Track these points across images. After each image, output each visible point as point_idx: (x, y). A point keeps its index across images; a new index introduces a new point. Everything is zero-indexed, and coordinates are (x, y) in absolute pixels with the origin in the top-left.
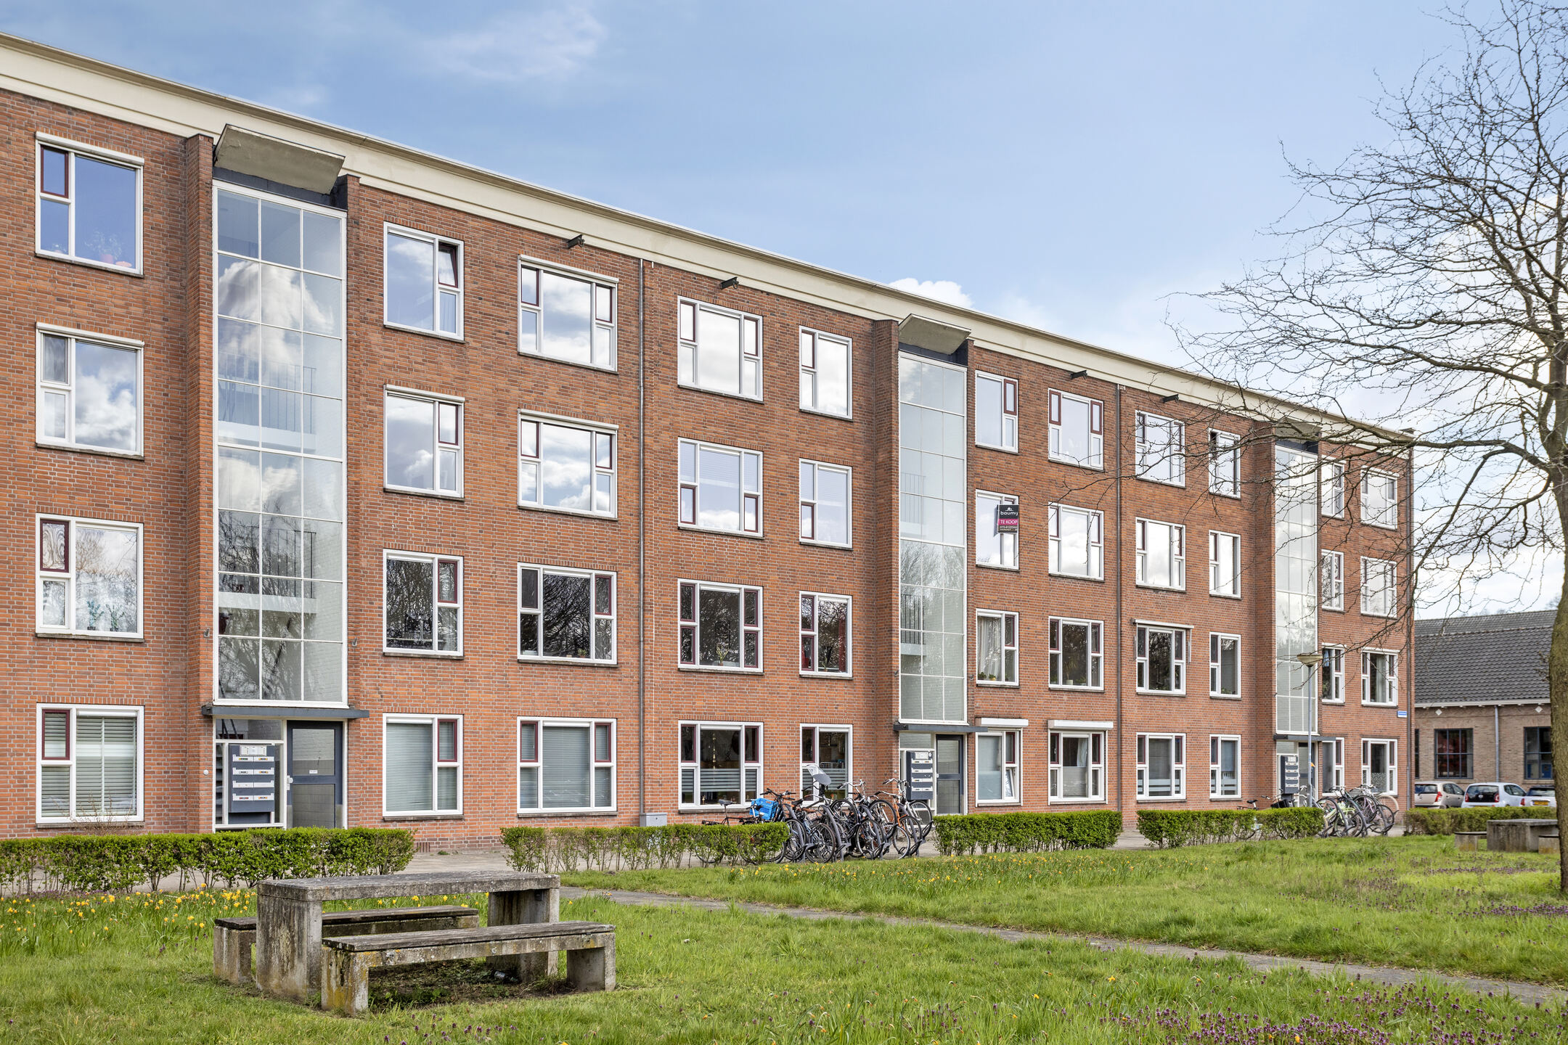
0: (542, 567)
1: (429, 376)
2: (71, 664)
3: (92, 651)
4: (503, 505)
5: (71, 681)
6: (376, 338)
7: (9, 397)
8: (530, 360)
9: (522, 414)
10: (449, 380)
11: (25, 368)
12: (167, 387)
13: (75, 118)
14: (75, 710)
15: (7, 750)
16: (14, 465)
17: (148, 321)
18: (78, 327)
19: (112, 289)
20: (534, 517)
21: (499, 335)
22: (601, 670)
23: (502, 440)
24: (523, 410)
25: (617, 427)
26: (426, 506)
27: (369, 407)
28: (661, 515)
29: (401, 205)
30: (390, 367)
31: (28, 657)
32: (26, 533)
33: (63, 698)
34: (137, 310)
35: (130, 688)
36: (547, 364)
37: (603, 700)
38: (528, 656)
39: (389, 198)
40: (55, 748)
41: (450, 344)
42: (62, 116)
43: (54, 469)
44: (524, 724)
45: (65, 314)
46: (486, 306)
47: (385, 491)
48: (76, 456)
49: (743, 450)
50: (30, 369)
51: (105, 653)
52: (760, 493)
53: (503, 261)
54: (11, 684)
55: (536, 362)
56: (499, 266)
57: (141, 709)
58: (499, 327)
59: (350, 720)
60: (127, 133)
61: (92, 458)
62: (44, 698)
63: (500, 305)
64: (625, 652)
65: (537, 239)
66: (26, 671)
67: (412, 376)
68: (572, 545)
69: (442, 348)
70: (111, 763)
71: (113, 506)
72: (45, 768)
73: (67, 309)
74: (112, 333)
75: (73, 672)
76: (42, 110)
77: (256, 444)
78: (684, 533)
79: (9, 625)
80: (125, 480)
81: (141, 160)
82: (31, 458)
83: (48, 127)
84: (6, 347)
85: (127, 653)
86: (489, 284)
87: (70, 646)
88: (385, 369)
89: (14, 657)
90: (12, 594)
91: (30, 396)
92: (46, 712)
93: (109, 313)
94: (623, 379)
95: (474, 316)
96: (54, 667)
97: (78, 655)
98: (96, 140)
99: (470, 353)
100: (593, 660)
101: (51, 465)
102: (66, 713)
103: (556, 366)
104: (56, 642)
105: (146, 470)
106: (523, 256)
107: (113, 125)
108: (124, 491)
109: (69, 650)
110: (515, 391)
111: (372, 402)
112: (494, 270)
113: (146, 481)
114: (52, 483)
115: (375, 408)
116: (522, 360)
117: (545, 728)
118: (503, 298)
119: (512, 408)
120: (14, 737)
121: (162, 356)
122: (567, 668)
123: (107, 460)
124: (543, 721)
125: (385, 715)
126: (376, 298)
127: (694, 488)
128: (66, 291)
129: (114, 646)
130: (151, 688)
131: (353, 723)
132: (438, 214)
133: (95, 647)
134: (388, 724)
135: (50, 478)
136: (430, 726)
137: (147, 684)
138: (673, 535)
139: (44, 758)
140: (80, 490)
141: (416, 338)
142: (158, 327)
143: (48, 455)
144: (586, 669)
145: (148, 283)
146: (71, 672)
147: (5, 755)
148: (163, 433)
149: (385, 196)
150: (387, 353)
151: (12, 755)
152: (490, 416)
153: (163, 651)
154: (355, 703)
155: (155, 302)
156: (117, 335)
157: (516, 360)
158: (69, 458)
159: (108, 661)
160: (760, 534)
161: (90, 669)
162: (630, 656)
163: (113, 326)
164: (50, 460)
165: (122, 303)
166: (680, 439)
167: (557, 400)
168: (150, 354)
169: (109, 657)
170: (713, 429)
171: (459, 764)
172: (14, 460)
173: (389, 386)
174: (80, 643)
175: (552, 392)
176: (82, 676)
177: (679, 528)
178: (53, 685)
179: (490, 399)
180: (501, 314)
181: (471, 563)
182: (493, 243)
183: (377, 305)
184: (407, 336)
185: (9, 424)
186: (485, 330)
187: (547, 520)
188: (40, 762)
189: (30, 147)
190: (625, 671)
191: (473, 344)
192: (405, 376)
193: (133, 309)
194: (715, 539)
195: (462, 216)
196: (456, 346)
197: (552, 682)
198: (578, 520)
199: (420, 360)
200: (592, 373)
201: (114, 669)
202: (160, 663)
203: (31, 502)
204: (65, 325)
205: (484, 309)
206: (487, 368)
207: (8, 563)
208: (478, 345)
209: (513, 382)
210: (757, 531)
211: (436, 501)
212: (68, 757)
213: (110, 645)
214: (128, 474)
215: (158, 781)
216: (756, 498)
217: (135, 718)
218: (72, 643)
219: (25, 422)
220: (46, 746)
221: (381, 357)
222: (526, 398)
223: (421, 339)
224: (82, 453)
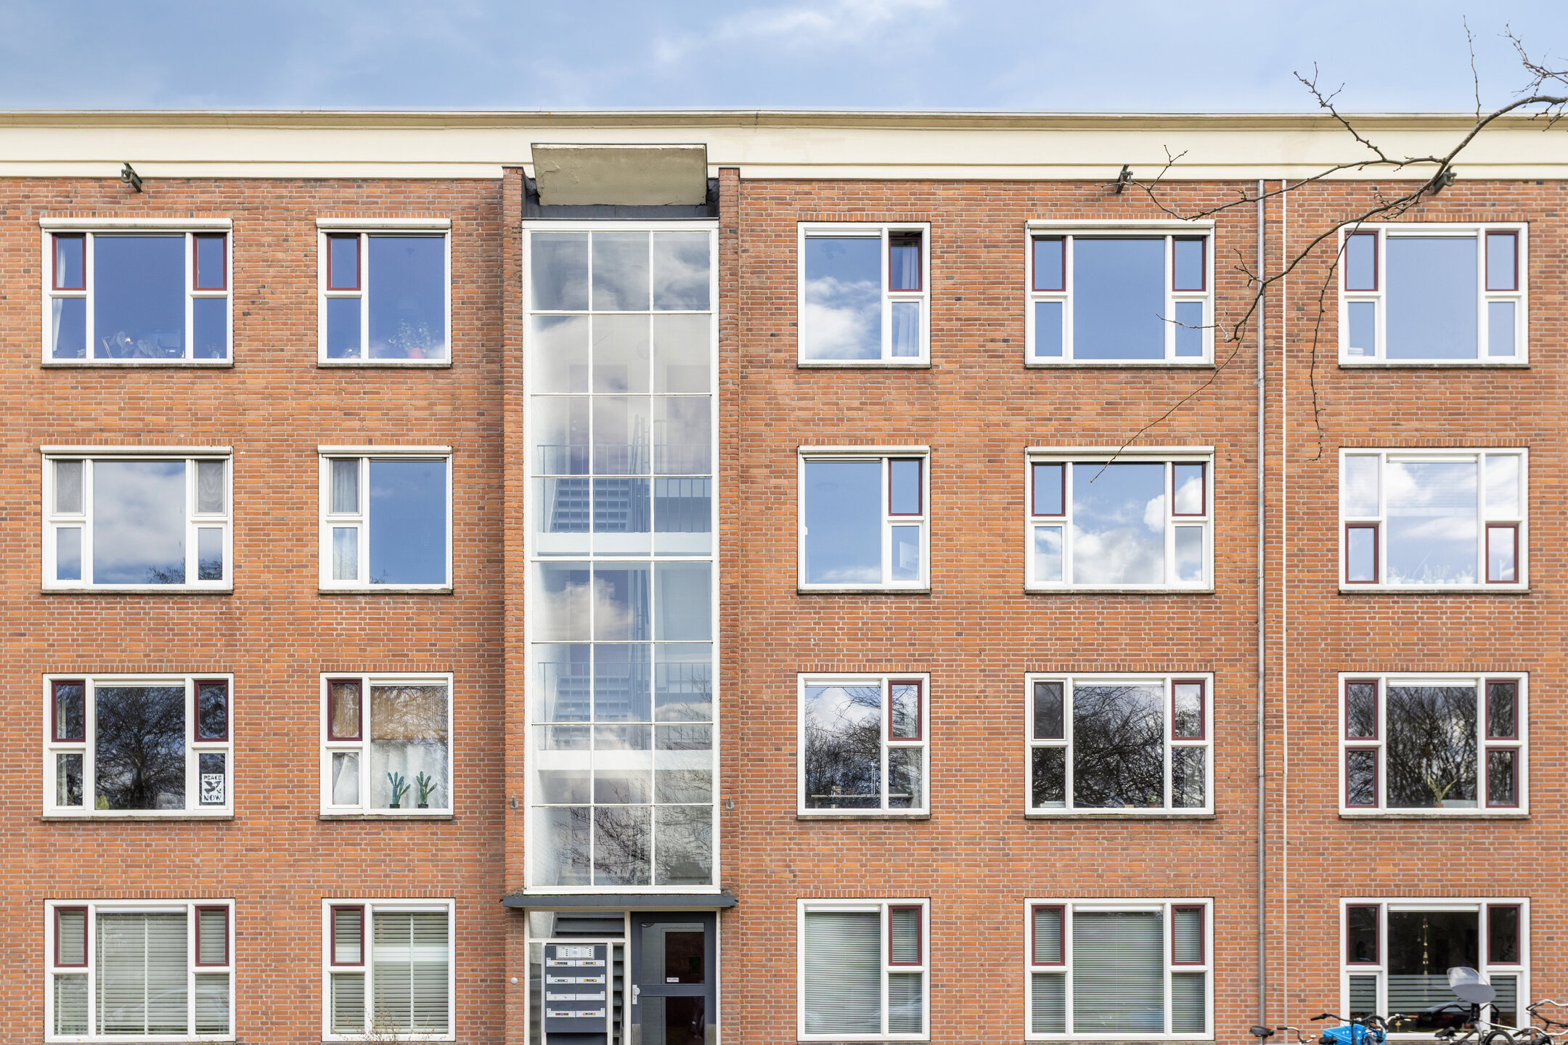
0: (1070, 676)
1: (870, 424)
2: (362, 850)
3: (389, 834)
4: (998, 592)
5: (362, 871)
6: (784, 385)
7: (288, 540)
8: (1046, 374)
9: (1031, 454)
10: (905, 425)
11: (306, 503)
12: (483, 498)
13: (366, 190)
14: (369, 905)
15: (286, 955)
16: (295, 619)
17: (458, 420)
18: (370, 442)
19: (411, 388)
20: (1055, 603)
21: (990, 346)
22: (1182, 825)
23: (996, 498)
24: (1031, 449)
25: (1211, 448)
26: (866, 607)
27: (773, 482)
28: (1305, 576)
29: (825, 193)
30: (806, 422)
31: (309, 845)
32: (307, 697)
33: (353, 892)
34: (443, 409)
35: (437, 876)
36: (1078, 374)
37: (1184, 870)
38: (1048, 809)
39: (806, 187)
40: (347, 952)
41: (906, 373)
42: (350, 193)
43: (342, 619)
44: (1037, 910)
45: (354, 430)
46: (967, 308)
47: (800, 594)
48: (368, 599)
49: (1483, 451)
50: (312, 503)
51: (405, 835)
52: (1523, 519)
53: (999, 236)
54: (291, 876)
55: (1058, 374)
56: (991, 246)
57: (452, 902)
58: (990, 335)
59: (723, 910)
60: (428, 192)
61: (387, 599)
62: (330, 892)
63: (993, 301)
64: (1230, 795)
65: (1058, 192)
66: (309, 860)
67: (844, 427)
68: (1125, 639)
69: (892, 381)
70: (422, 969)
71: (414, 655)
72: (335, 976)
73: (356, 424)
74: (413, 443)
75: (365, 860)
76: (325, 191)
77: (587, 554)
78: (1352, 599)
79: (288, 808)
80: (428, 620)
81: (446, 222)
82: (313, 608)
83: (332, 211)
84: (284, 482)
85: (432, 834)
86: (974, 275)
87: (361, 828)
88: (800, 426)
89: (295, 845)
90: (293, 771)
91: (312, 535)
92: (336, 909)
93: (408, 420)
94: (1224, 373)
95: (945, 325)
96: (341, 855)
97: (371, 839)
98: (392, 210)
99: (939, 381)
100: (1168, 809)
101: (337, 613)
102: (360, 909)
103: (1096, 373)
104: (344, 825)
105: (456, 606)
106: (1031, 222)
107: (414, 187)
108: (428, 635)
109: (359, 834)
110: (1019, 423)
111: (779, 474)
112: (983, 254)
113: (456, 619)
114: (337, 635)
115: (783, 482)
116: (1032, 375)
117: (1076, 915)
118: (997, 291)
119: (1014, 448)
120: (294, 939)
121: (477, 461)
122: (1115, 824)
123: (406, 599)
124: (1071, 906)
125: (801, 903)
126: (786, 330)
127: (1375, 526)
128: (353, 402)
129: (416, 825)
130: (462, 877)
131: (729, 913)
132: (886, 192)
133: (391, 829)
134: (808, 914)
135: (336, 629)
136: (877, 915)
137: (458, 871)
138: (1329, 604)
139: (333, 963)
140: (373, 640)
141: (851, 375)
142: (472, 425)
143: (333, 602)
144: (1153, 824)
145: (458, 373)
146: (362, 860)
147: (285, 960)
148: (478, 556)
149: (798, 188)
150: (803, 404)
151: (293, 960)
152: (976, 466)
153: (479, 829)
154: (731, 886)
155: (467, 395)
156: (419, 444)
157: (1021, 378)
158: (360, 603)
159: (408, 844)
160: (1523, 585)
161: (385, 855)
162: (1237, 799)
163: (414, 434)
164: (336, 608)
165: (424, 403)
166: (1342, 452)
167: (1096, 425)
168: (460, 461)
169: (409, 839)
170: (1416, 424)
171: (925, 968)
172: (293, 614)
173: (803, 448)
174: (373, 825)
175: (1088, 413)
176: (376, 863)
177: (1340, 593)
178: (340, 876)
179: (976, 441)
180: (995, 314)
181: (942, 681)
182: (981, 214)
183: (787, 340)
184: (834, 375)
185: (288, 572)
186: (968, 343)
187: (1076, 606)
188: (327, 968)
189: (311, 240)
190: (1226, 825)
191: (944, 366)
192: (830, 430)
193: (438, 409)
194: (1418, 603)
195: (925, 187)
196: (915, 374)
197: (1084, 846)
198: (1137, 599)
199: (856, 404)
200: (1165, 374)
201: (416, 855)
202: (474, 845)
203: (314, 661)
204: (354, 443)
205: (964, 314)
206: (970, 397)
207: (287, 735)
208: (955, 367)
209: (1016, 411)
210: (1516, 579)
211: (883, 598)
212: (362, 963)
213: (410, 824)
214: (433, 614)
215: (472, 991)
216: (1516, 526)
217: (446, 914)
218: (363, 824)
219: (306, 566)
220: (337, 949)
221: (794, 410)
222: (1040, 430)
223: (858, 374)
224: (373, 594)
